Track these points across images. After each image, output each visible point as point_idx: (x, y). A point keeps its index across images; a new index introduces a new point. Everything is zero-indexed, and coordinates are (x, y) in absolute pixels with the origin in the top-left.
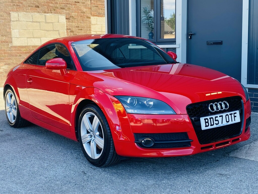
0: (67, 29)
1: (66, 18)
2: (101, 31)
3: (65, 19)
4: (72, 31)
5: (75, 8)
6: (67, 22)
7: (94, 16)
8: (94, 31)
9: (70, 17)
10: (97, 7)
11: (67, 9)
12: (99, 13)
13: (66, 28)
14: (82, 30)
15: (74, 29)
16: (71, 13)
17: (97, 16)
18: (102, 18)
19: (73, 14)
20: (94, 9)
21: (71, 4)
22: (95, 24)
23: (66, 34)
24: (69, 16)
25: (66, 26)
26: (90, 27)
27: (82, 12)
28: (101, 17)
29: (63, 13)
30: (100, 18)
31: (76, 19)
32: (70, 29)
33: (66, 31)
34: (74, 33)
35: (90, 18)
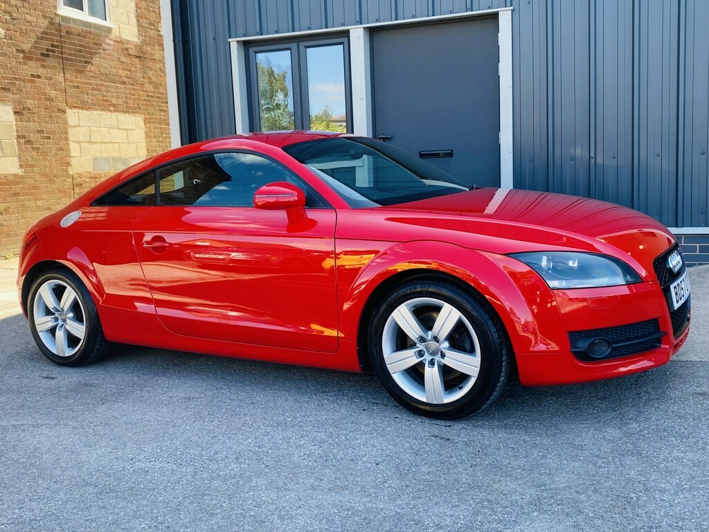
0: (18, 137)
1: (15, 113)
2: (89, 140)
3: (12, 114)
4: (28, 141)
5: (31, 88)
6: (16, 120)
7: (73, 107)
8: (74, 142)
9: (24, 109)
10: (78, 87)
11: (15, 91)
12: (83, 103)
13: (15, 134)
14: (49, 138)
15: (32, 137)
16: (24, 100)
17: (79, 108)
18: (89, 112)
19: (29, 103)
20: (71, 91)
21: (24, 81)
22: (75, 127)
23: (17, 149)
24: (22, 108)
25: (15, 128)
26: (66, 133)
27: (47, 99)
28: (87, 109)
29: (8, 101)
30: (85, 112)
31: (36, 115)
32: (24, 137)
33: (15, 141)
34: (34, 146)
35: (64, 112)
